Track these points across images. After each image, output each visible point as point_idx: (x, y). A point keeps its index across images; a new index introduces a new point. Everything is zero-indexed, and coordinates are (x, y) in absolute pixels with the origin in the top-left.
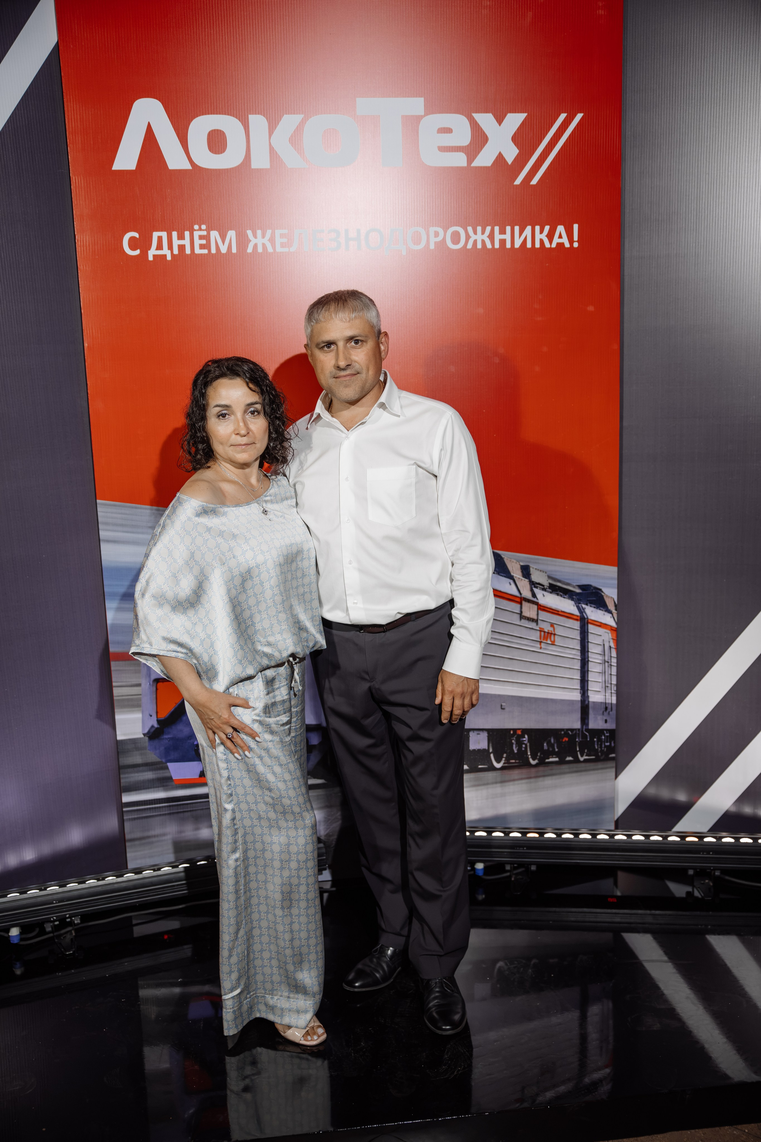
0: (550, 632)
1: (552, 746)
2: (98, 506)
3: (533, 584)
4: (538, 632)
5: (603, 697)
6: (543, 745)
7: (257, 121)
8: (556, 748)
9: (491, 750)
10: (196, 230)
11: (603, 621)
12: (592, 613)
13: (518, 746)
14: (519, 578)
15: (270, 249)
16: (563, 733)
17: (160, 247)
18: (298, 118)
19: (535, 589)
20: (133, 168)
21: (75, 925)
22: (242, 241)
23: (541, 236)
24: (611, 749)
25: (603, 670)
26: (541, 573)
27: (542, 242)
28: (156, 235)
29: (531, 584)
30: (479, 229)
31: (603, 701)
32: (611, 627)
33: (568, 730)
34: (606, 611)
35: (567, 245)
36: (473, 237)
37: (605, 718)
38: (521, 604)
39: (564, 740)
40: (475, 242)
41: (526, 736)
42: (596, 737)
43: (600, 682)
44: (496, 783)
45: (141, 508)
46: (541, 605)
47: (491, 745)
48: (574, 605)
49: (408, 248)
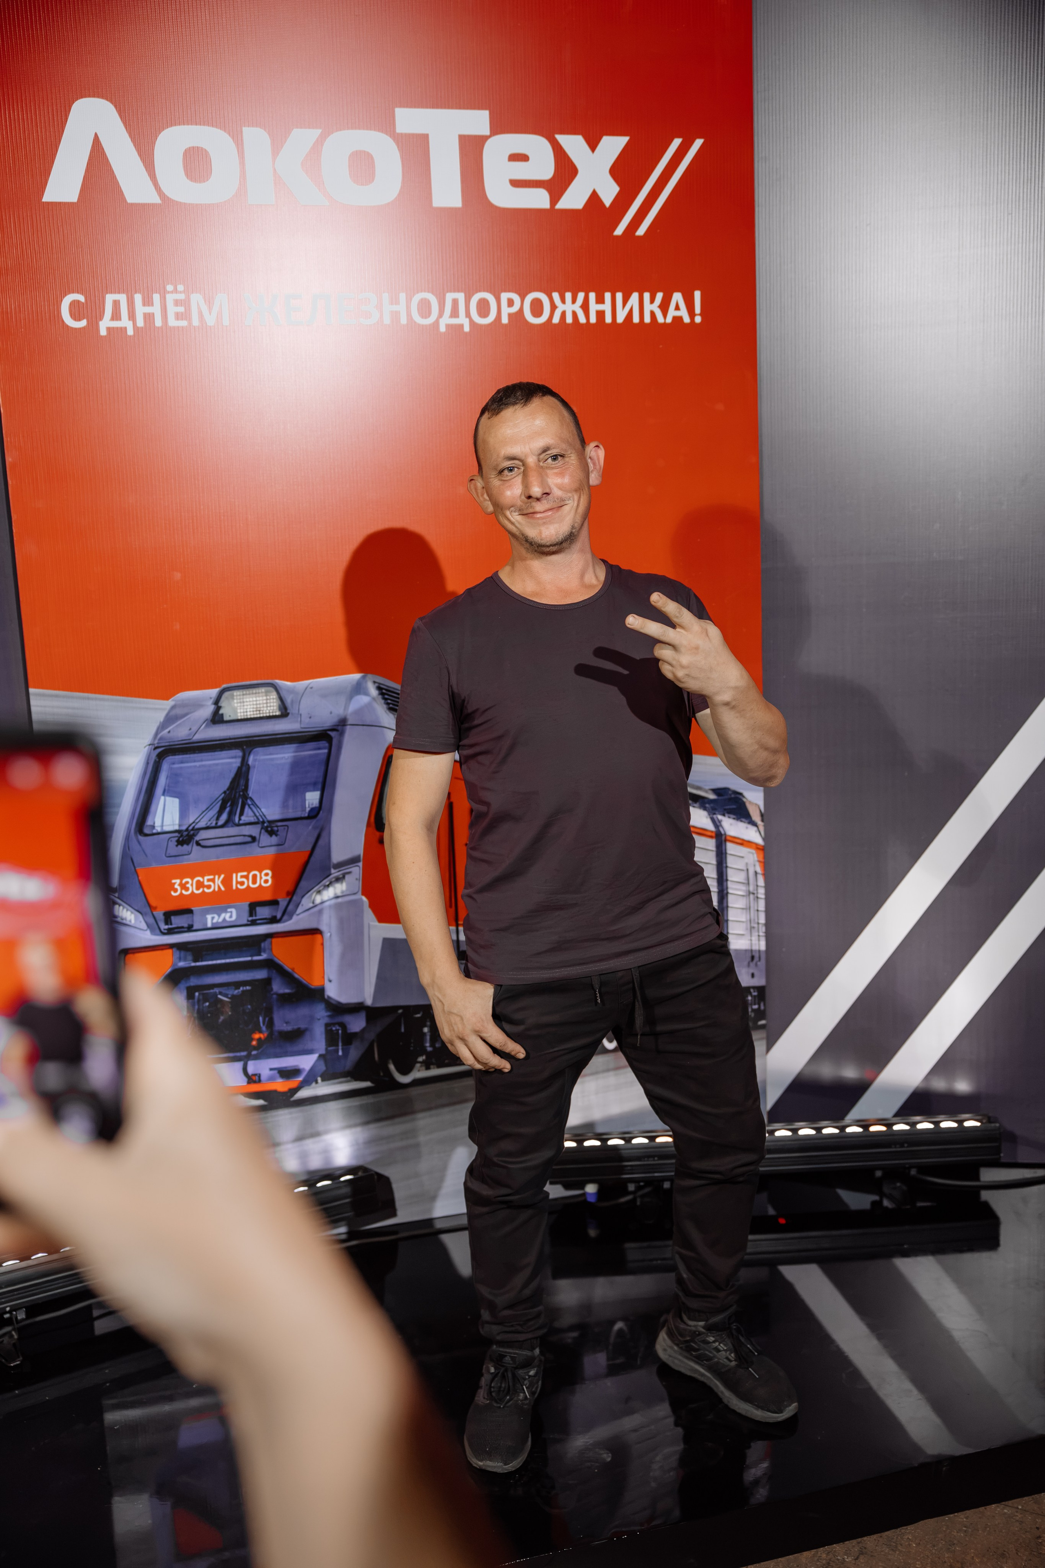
2: (31, 697)
5: (749, 942)
7: (256, 138)
10: (169, 292)
11: (746, 838)
12: (731, 826)
17: (116, 316)
18: (314, 134)
20: (74, 199)
21: (18, 1321)
22: (237, 309)
23: (652, 307)
24: (761, 1014)
25: (746, 906)
27: (653, 315)
30: (568, 296)
31: (750, 948)
32: (756, 844)
34: (749, 823)
35: (687, 320)
36: (561, 307)
37: (751, 971)
40: (564, 314)
43: (743, 922)
44: (608, 1070)
45: (96, 699)
48: (707, 818)
49: (472, 322)
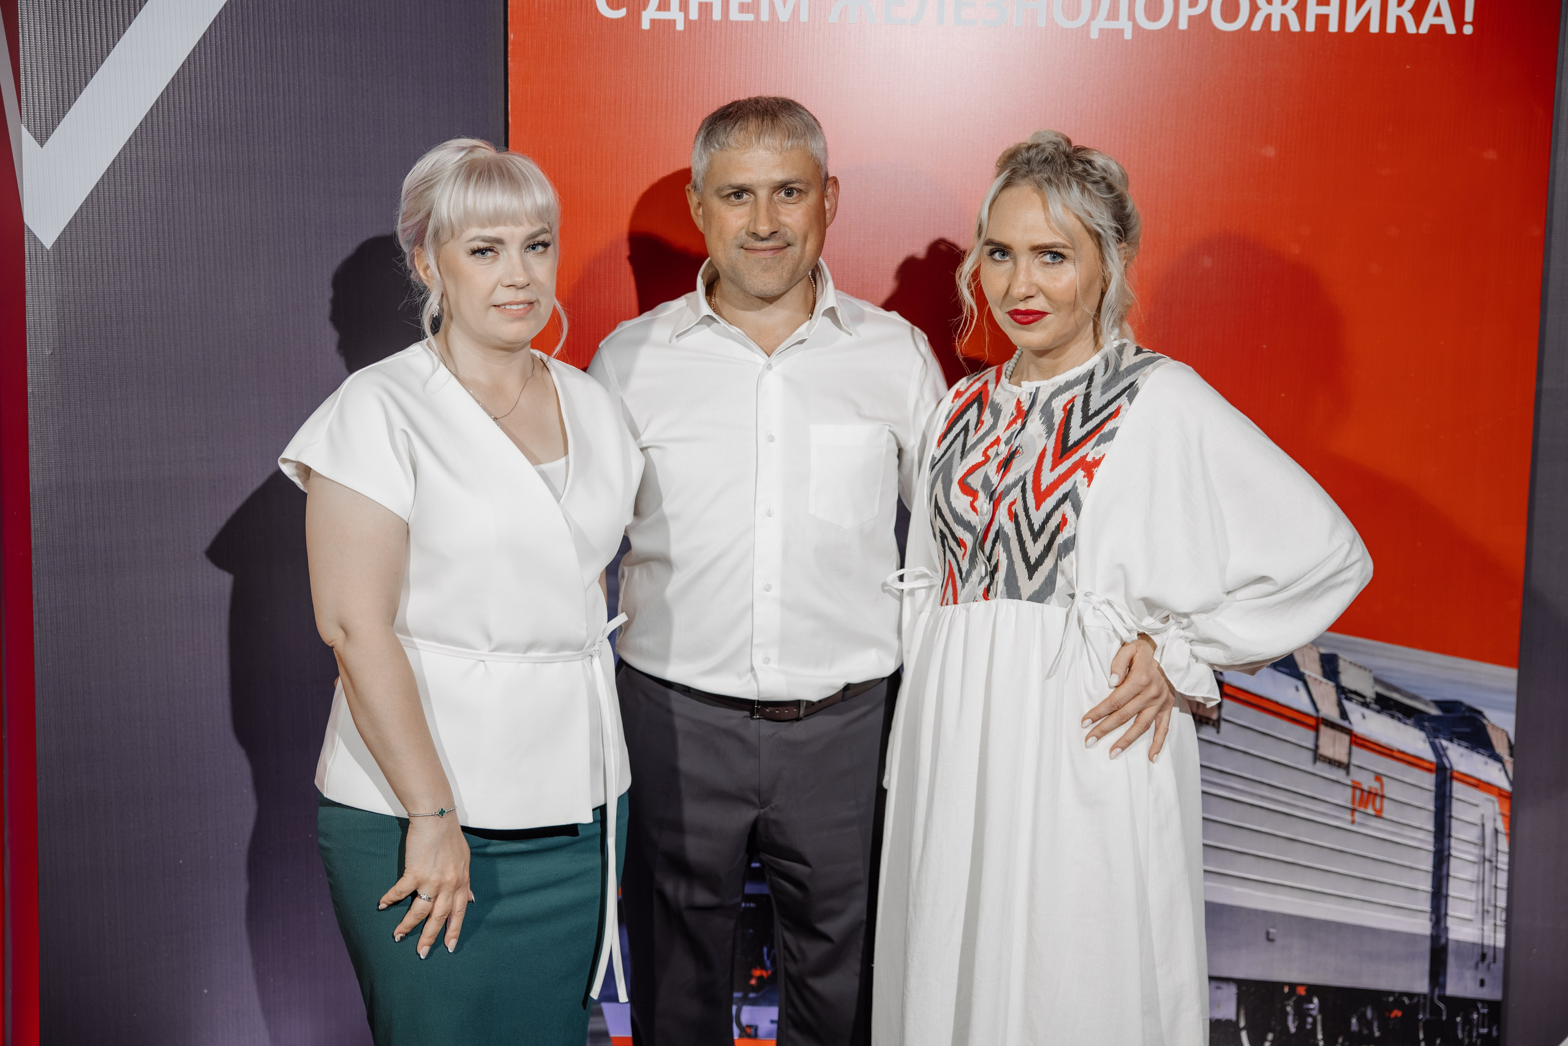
0: (1374, 791)
1: (1368, 1025)
3: (1344, 693)
4: (1349, 791)
5: (1478, 932)
6: (1350, 1023)
8: (1375, 1029)
9: (1242, 1024)
11: (1484, 777)
12: (1461, 758)
13: (1299, 1019)
14: (1316, 679)
16: (1391, 999)
19: (1347, 704)
23: (1399, 10)
24: (1492, 1042)
25: (1478, 877)
26: (1361, 672)
27: (1400, 21)
29: (1340, 691)
31: (1479, 941)
32: (1499, 789)
33: (1402, 994)
34: (1490, 756)
35: (1451, 29)
36: (1264, 9)
37: (1480, 976)
38: (1316, 729)
39: (1393, 1015)
40: (1268, 18)
41: (1316, 1000)
42: (1461, 1013)
43: (1471, 901)
46: (1359, 735)
47: (1242, 1013)
48: (1424, 741)
49: (1136, 27)
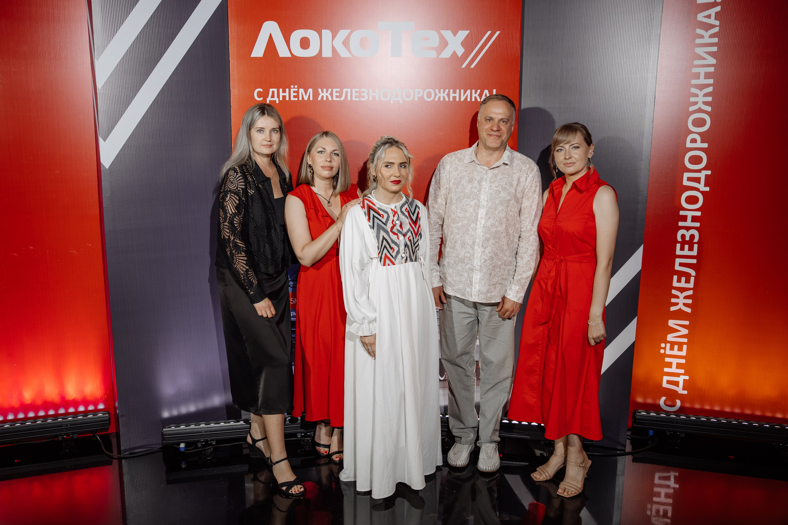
7: (326, 33)
10: (292, 88)
15: (330, 99)
17: (273, 96)
18: (347, 32)
20: (261, 56)
21: (213, 445)
22: (316, 94)
27: (476, 98)
28: (271, 90)
30: (442, 91)
36: (439, 95)
40: (440, 97)
